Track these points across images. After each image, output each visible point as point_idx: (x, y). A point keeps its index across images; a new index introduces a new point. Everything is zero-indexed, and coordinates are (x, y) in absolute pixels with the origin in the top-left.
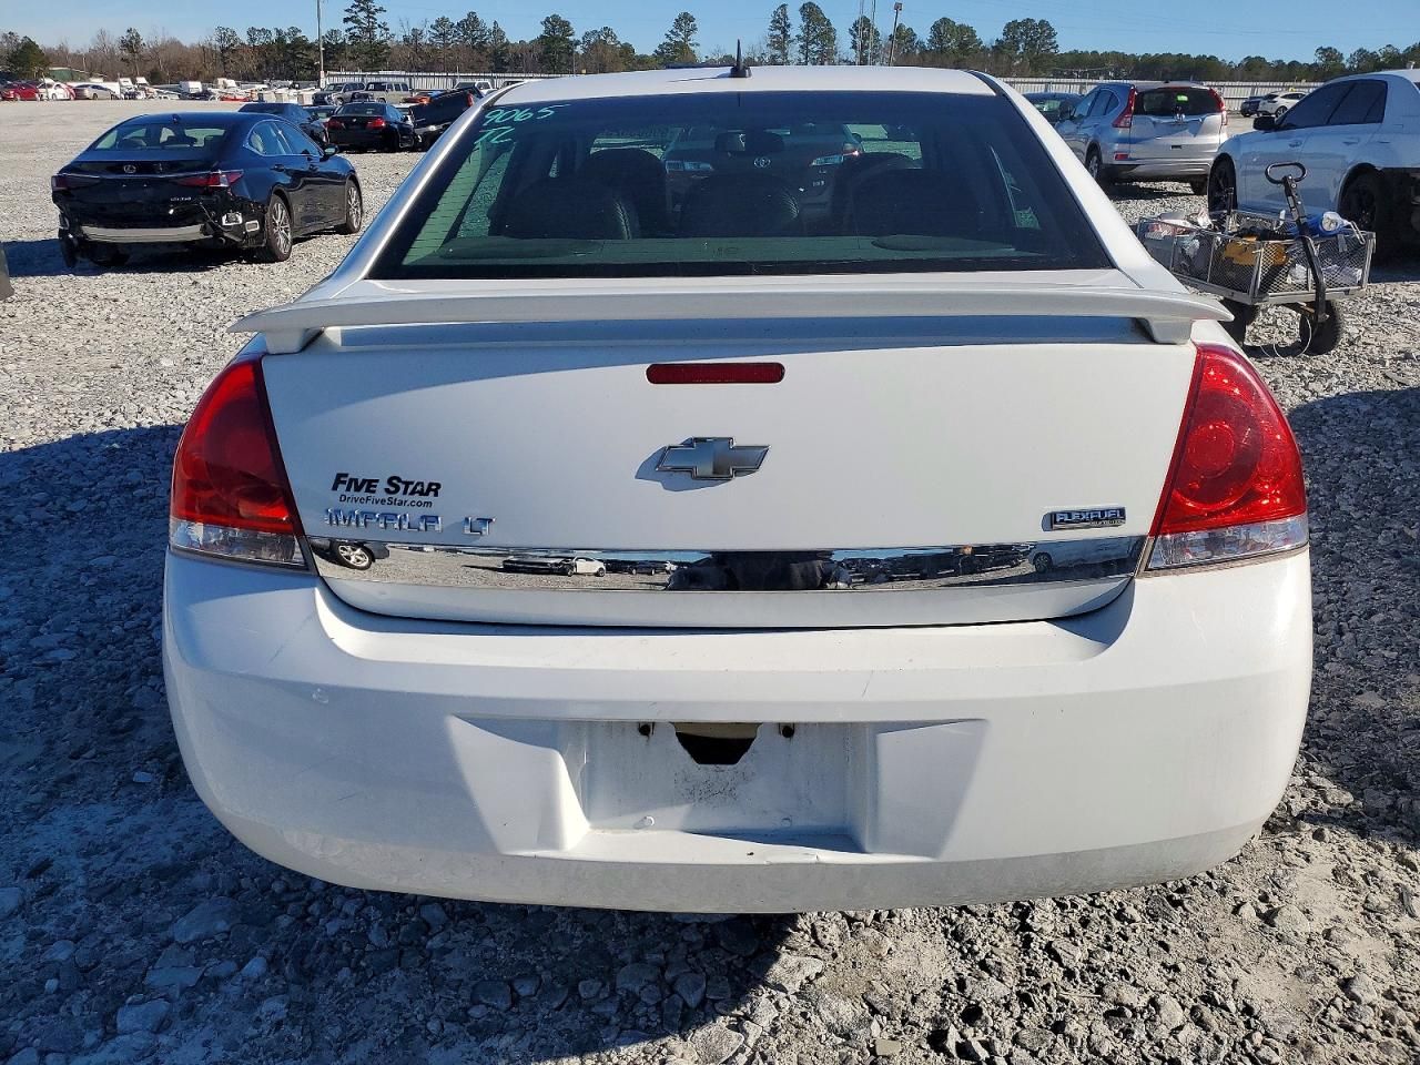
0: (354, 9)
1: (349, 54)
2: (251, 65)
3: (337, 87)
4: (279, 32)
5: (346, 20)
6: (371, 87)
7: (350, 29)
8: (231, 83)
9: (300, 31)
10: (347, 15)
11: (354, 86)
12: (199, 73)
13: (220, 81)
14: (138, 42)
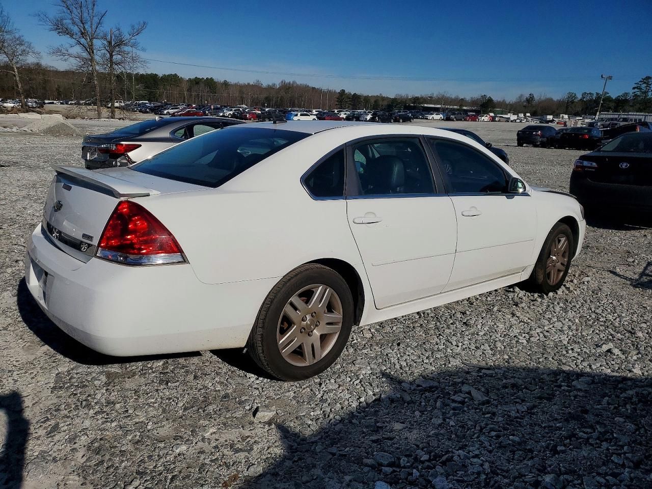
0: (640, 83)
1: (631, 104)
2: (579, 109)
3: (602, 120)
4: (597, 94)
5: (634, 88)
6: (621, 120)
7: (635, 92)
8: (566, 116)
9: (608, 93)
10: (636, 86)
11: (612, 119)
12: (554, 112)
13: (561, 115)
14: (532, 99)
